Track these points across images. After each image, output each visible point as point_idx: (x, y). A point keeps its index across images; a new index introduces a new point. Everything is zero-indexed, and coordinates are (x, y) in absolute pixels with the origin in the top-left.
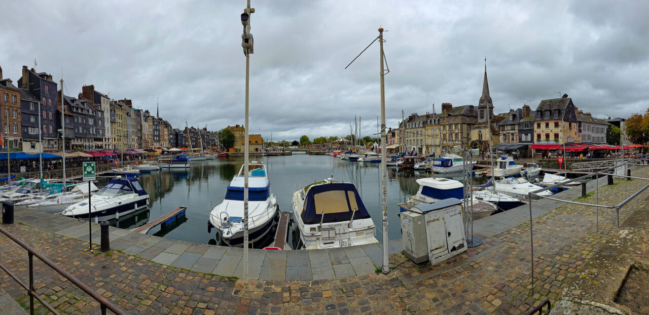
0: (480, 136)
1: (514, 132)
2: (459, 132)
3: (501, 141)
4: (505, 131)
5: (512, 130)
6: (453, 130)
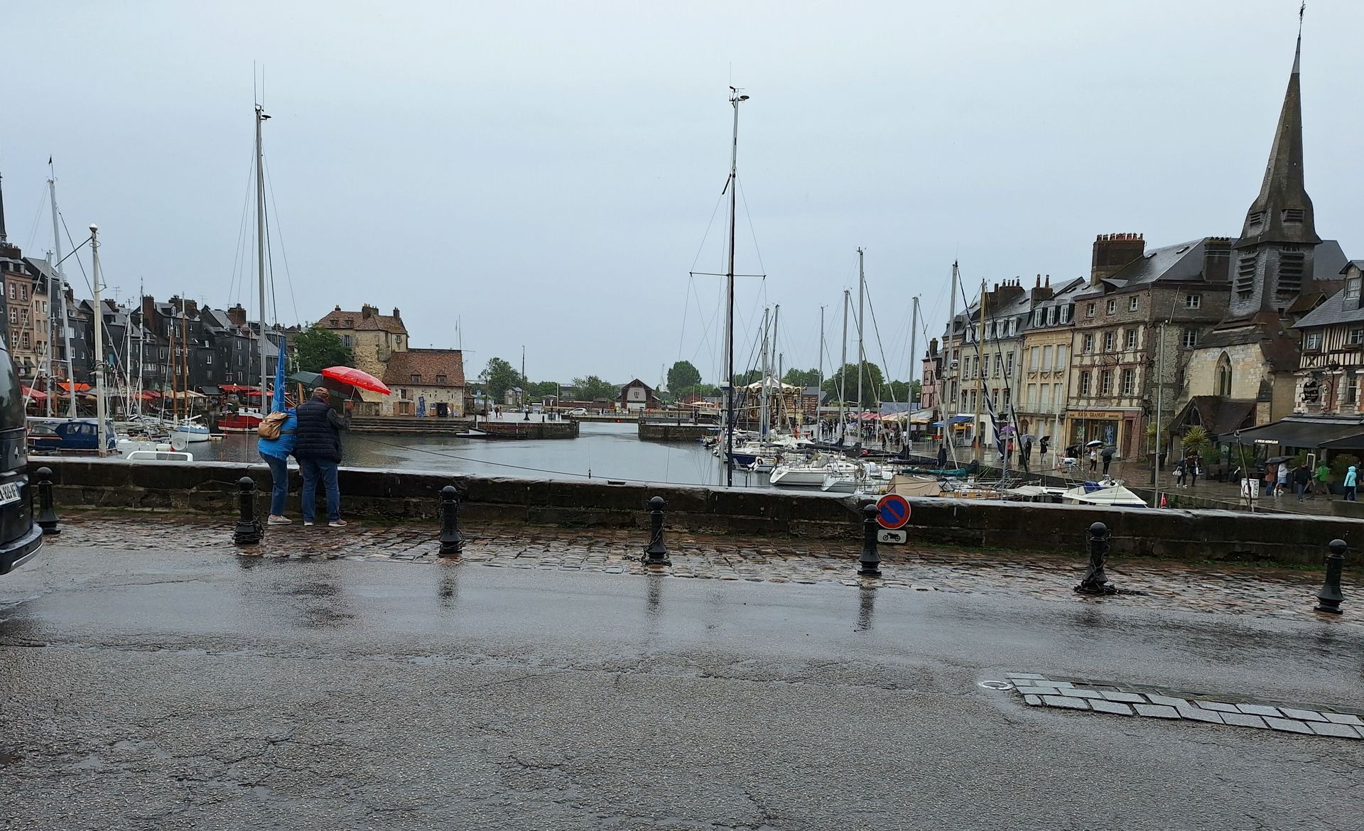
0: (1225, 378)
1: (1357, 362)
2: (1139, 360)
3: (1299, 406)
4: (1321, 354)
5: (1350, 353)
6: (1118, 353)
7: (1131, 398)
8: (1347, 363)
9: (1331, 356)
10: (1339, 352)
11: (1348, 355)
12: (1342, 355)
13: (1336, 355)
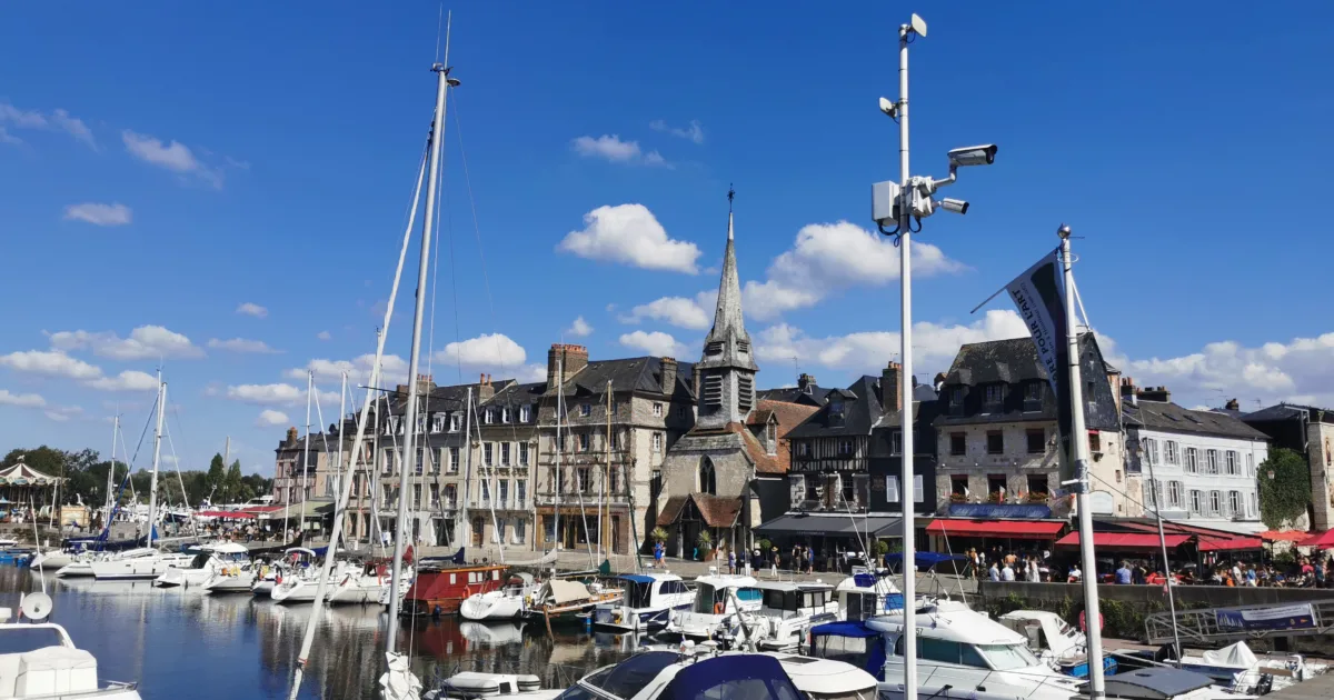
0: (706, 477)
1: (851, 468)
2: (621, 459)
3: (796, 501)
4: (814, 461)
5: (844, 460)
6: (596, 453)
7: (616, 496)
8: (841, 468)
9: (824, 462)
10: (831, 459)
11: (841, 462)
12: (835, 463)
13: (829, 463)
